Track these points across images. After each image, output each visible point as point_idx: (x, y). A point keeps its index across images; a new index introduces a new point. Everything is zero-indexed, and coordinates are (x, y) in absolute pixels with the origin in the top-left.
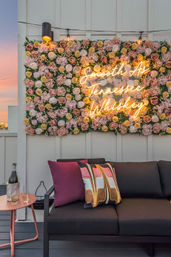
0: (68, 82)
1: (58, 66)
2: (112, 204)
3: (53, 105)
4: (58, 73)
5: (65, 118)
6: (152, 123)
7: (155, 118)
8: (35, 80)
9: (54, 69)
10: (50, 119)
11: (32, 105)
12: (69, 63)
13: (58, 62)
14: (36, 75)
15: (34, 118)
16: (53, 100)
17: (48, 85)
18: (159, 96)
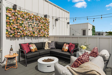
0: (21, 22)
1: (18, 17)
2: (36, 51)
3: (16, 29)
4: (18, 19)
5: (20, 32)
6: (40, 34)
7: (40, 33)
8: (10, 20)
9: (16, 18)
10: (15, 32)
11: (9, 28)
12: (21, 17)
13: (18, 16)
14: (11, 19)
15: (10, 32)
16: (16, 27)
17: (14, 22)
18: (41, 28)
